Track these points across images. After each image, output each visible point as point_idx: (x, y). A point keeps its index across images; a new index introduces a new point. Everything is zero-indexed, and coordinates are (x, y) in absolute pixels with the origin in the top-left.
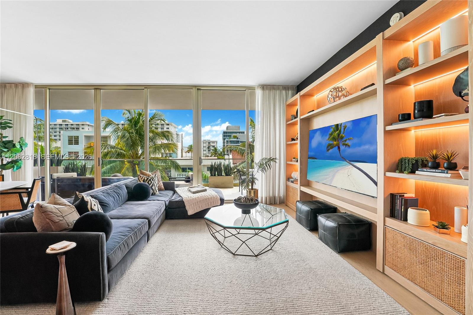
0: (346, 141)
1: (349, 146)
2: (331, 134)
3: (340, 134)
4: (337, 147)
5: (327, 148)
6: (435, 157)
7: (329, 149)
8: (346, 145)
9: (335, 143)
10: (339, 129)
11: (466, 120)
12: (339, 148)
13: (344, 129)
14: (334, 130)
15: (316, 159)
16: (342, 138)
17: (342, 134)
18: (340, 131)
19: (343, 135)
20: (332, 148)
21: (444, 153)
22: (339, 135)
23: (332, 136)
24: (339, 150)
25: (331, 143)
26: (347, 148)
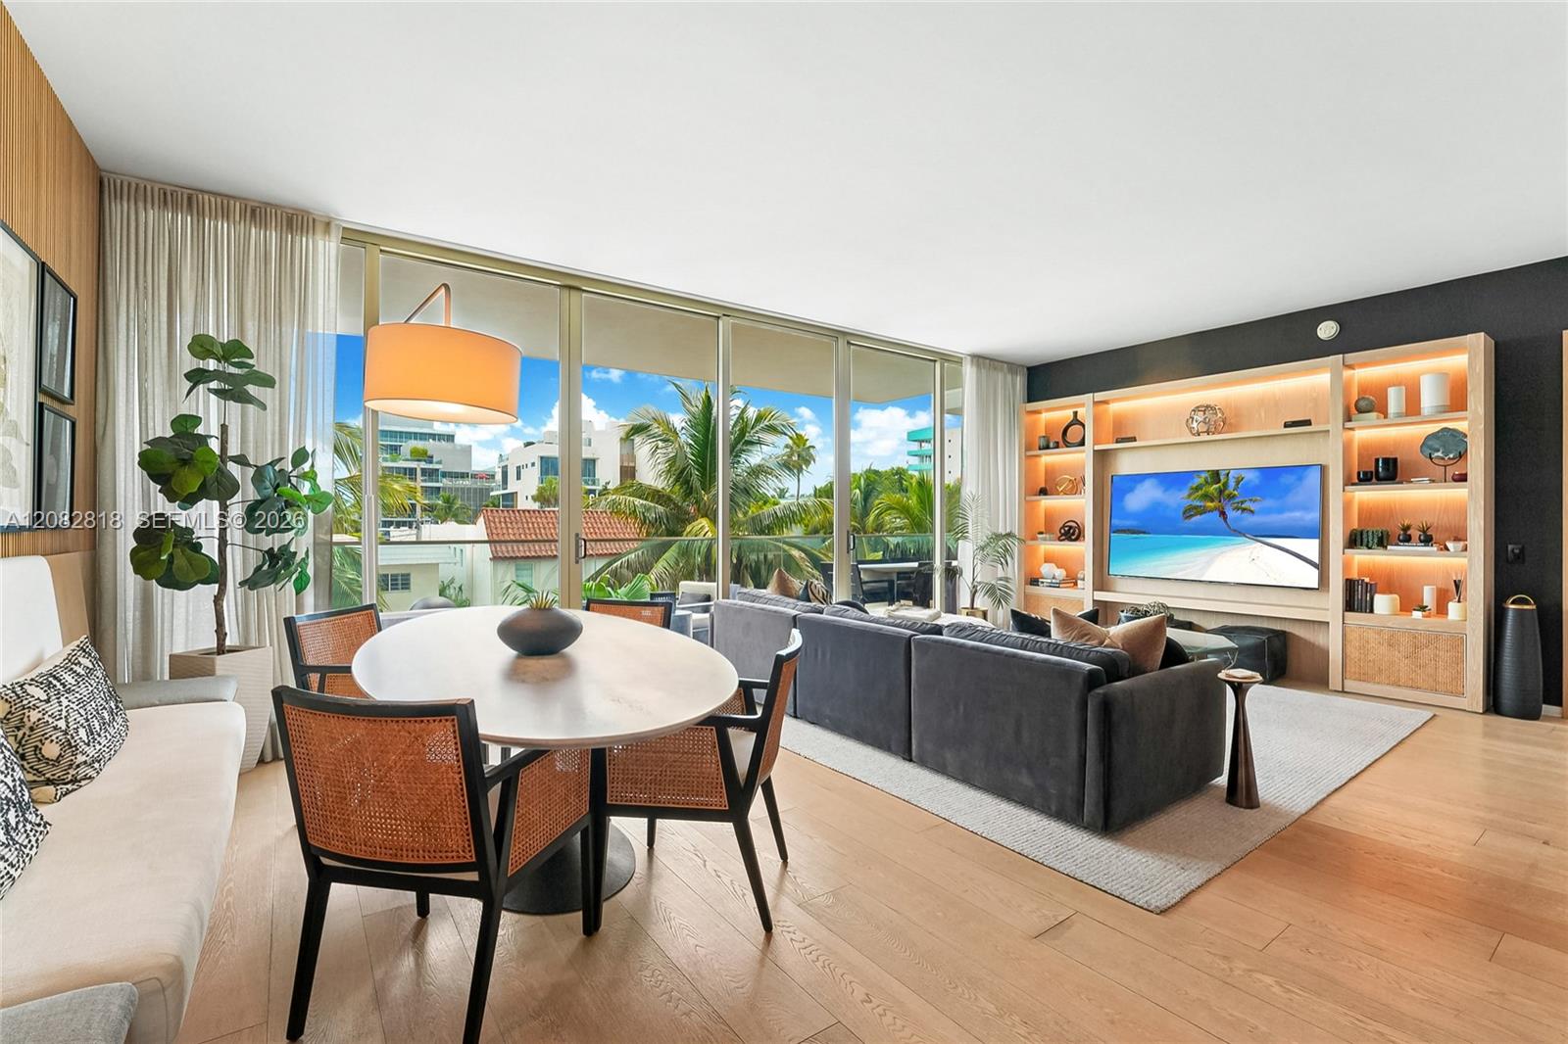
0: (1242, 503)
1: (1252, 512)
2: (1198, 488)
3: (1224, 490)
4: (1217, 513)
5: (1184, 513)
6: (1406, 529)
7: (1192, 516)
8: (1244, 510)
9: (1210, 505)
10: (1223, 481)
11: (1465, 487)
12: (1223, 514)
13: (1238, 483)
14: (1207, 482)
15: (1144, 533)
16: (1231, 497)
17: (1230, 489)
18: (1226, 485)
19: (1236, 492)
20: (1201, 514)
21: (1416, 523)
22: (1221, 492)
23: (1200, 492)
24: (1225, 519)
25: (1198, 504)
26: (1245, 515)
